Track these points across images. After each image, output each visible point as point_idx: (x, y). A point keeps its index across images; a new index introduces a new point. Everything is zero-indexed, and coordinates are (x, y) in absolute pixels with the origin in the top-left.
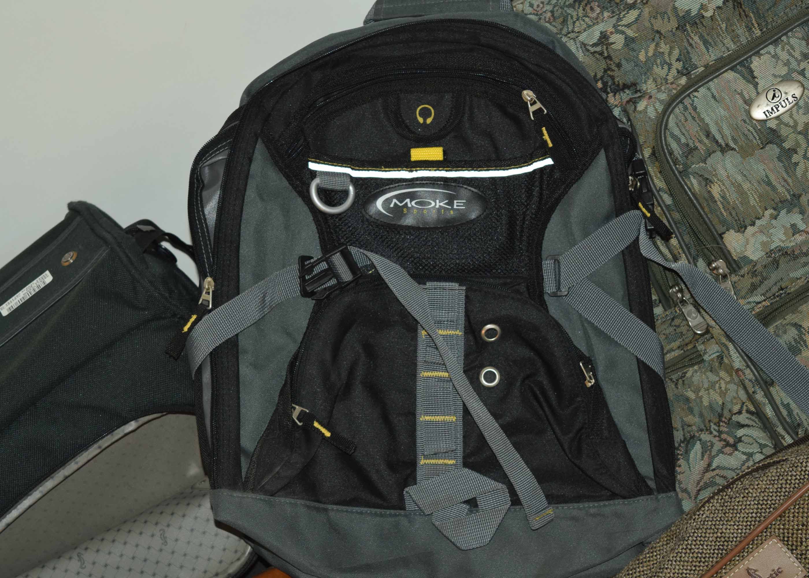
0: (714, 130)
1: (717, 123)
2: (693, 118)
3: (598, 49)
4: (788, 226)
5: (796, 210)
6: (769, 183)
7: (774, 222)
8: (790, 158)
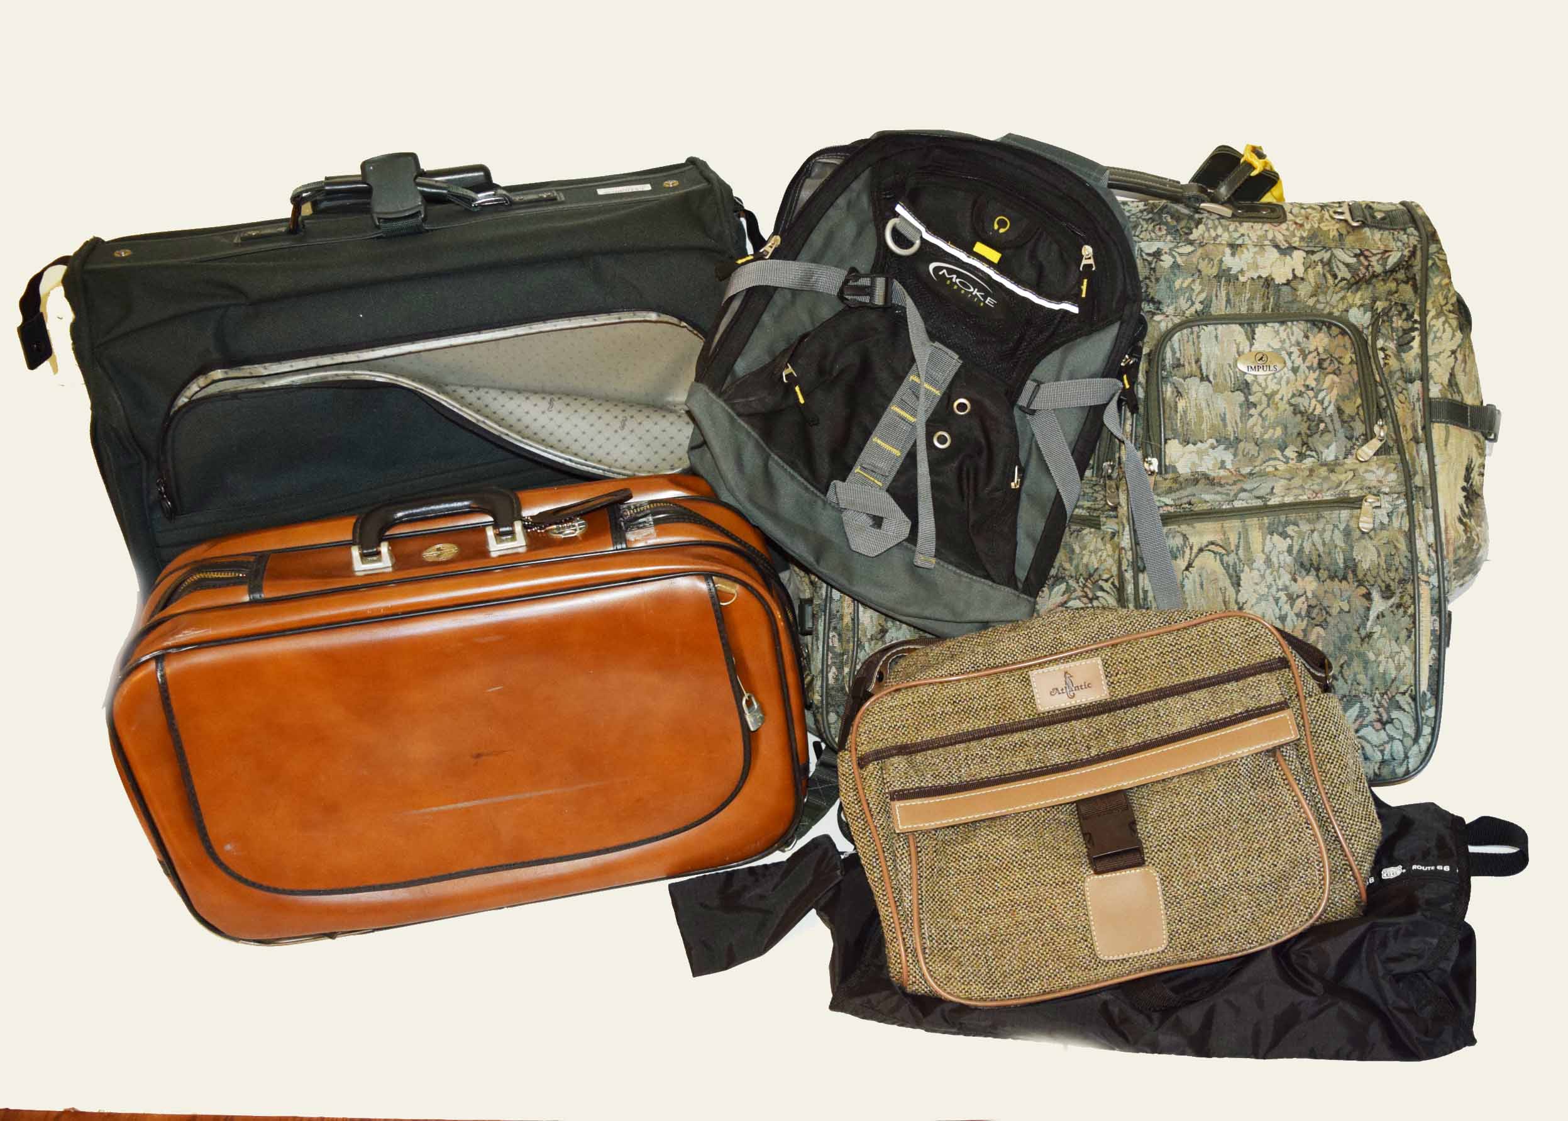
0: (1203, 362)
1: (1208, 357)
2: (1194, 343)
3: (1150, 259)
4: (1219, 460)
5: (1232, 450)
6: (1224, 420)
7: (1211, 450)
8: (1249, 408)
